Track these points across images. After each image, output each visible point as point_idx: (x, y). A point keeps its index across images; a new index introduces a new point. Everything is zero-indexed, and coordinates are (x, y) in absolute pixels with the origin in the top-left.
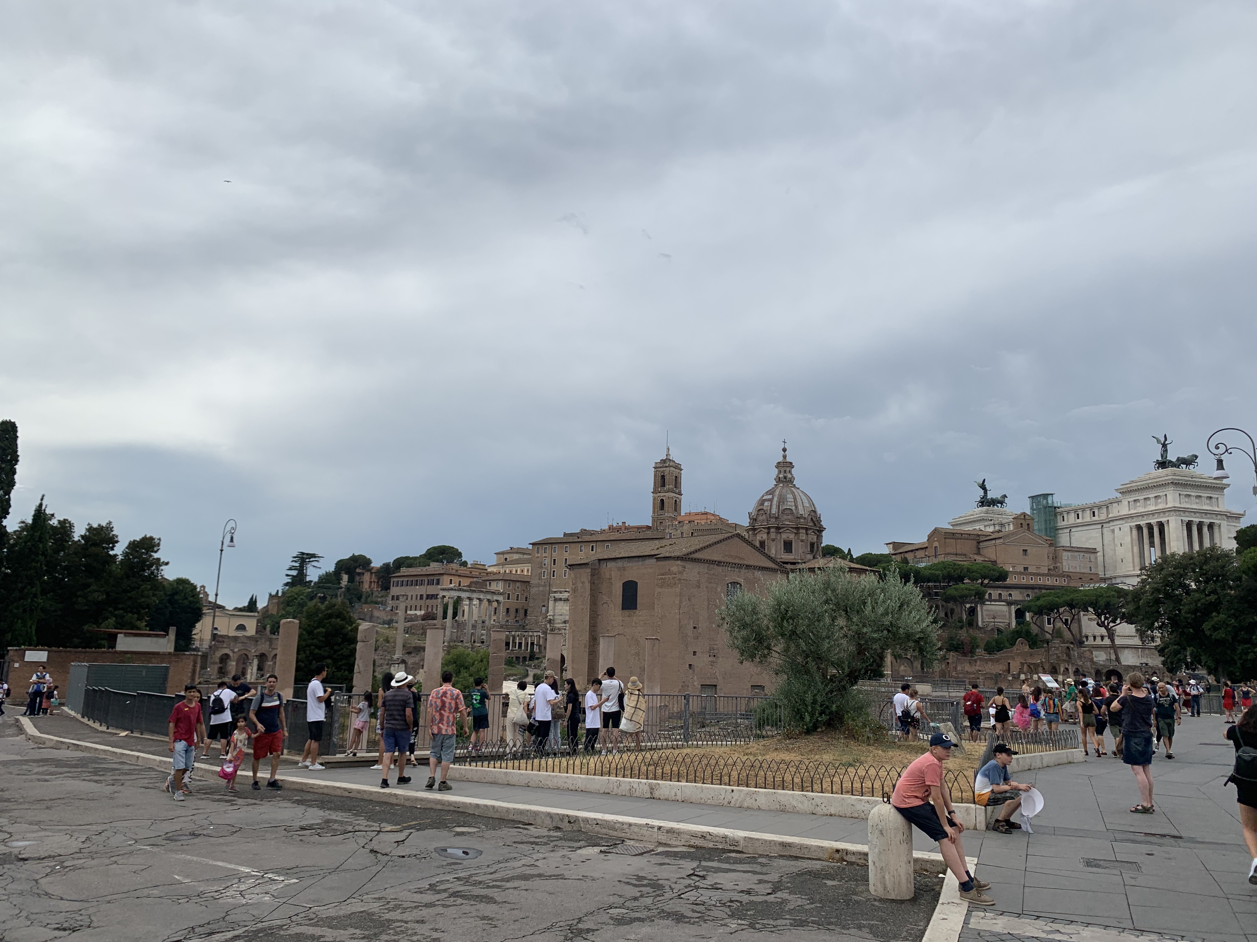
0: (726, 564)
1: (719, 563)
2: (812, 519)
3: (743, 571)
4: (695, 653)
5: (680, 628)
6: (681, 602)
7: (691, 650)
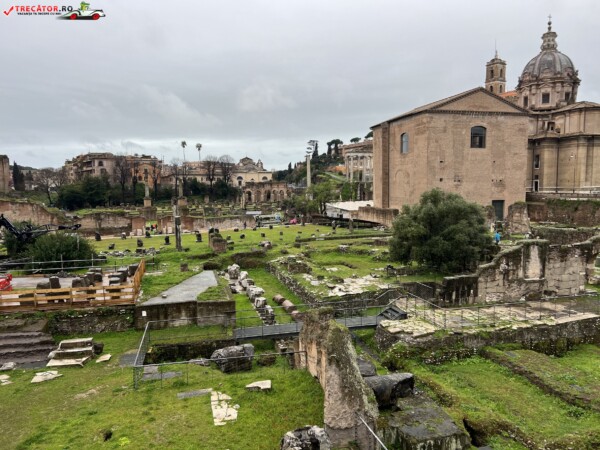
0: (472, 112)
1: (463, 113)
2: (568, 75)
3: (487, 118)
4: (441, 180)
5: (428, 162)
6: (429, 144)
7: (438, 177)
